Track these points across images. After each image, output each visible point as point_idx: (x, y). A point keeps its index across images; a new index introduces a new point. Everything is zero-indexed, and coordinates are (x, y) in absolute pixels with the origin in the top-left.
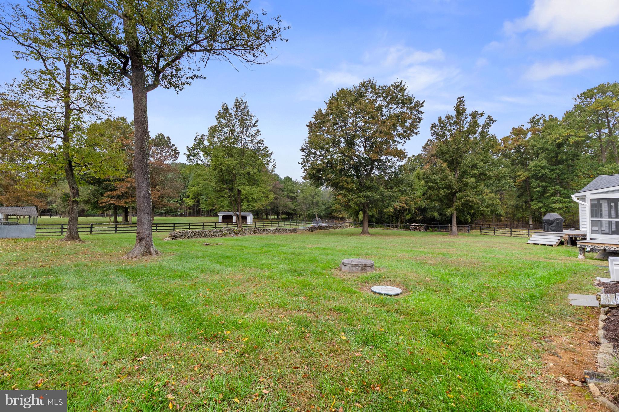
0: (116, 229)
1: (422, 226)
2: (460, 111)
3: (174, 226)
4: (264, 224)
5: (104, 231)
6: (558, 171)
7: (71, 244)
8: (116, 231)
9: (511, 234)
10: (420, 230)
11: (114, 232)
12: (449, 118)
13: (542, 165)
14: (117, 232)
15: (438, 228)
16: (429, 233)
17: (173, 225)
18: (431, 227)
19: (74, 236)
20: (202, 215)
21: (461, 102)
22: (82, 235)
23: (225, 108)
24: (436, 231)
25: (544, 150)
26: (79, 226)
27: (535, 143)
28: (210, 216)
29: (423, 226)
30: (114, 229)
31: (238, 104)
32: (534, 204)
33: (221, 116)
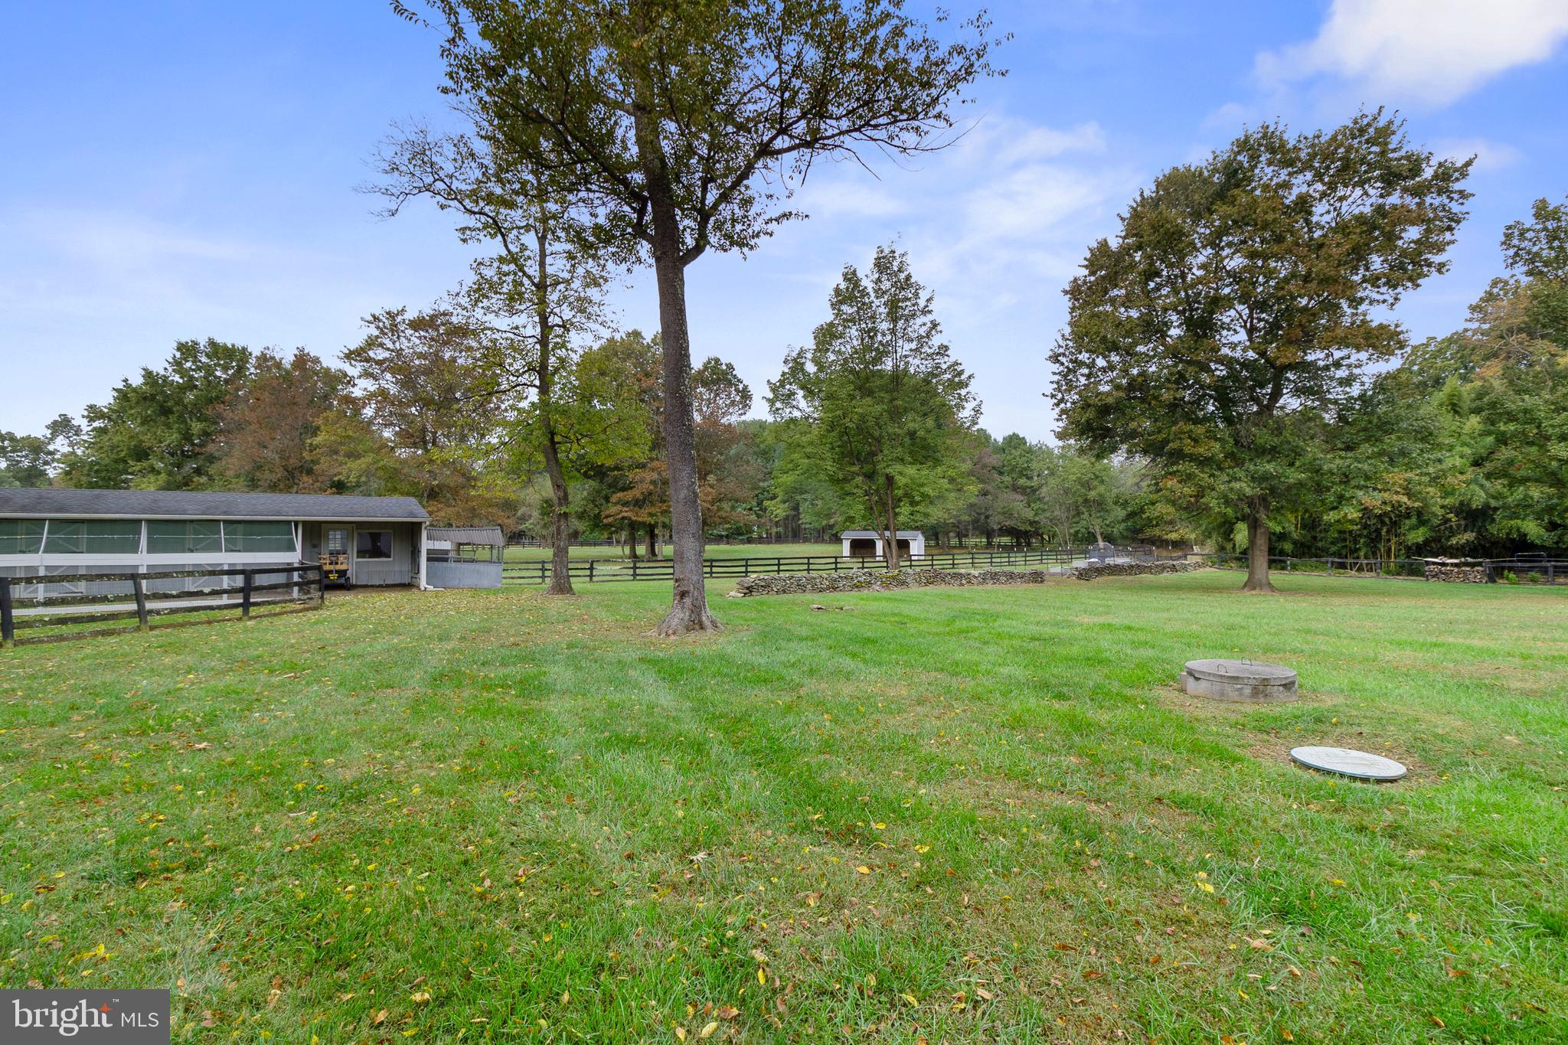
0: (635, 572)
1: (1473, 565)
3: (746, 566)
4: (953, 559)
5: (614, 575)
7: (558, 604)
8: (635, 575)
10: (1466, 580)
11: (632, 577)
14: (638, 577)
16: (1504, 588)
17: (744, 563)
18: (1511, 569)
19: (562, 587)
20: (806, 540)
22: (577, 584)
23: (851, 277)
26: (571, 566)
28: (823, 541)
29: (1479, 564)
30: (631, 572)
31: (884, 263)
33: (841, 298)
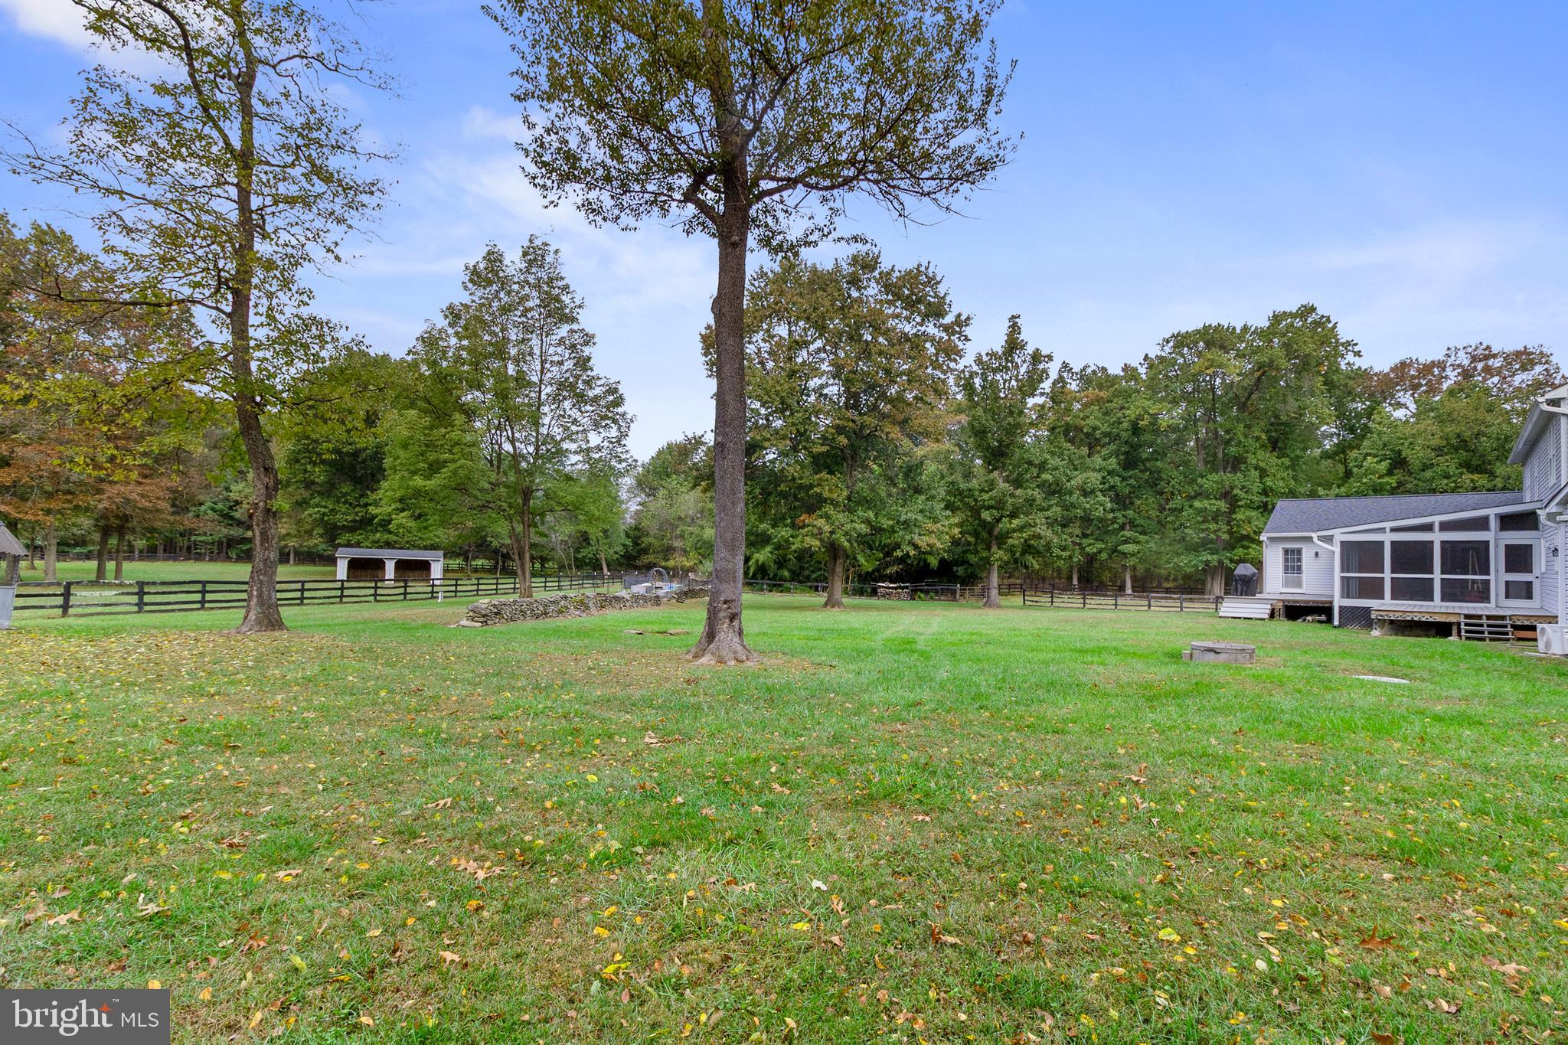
0: (141, 599)
1: (903, 588)
2: (1013, 344)
5: (106, 605)
6: (1133, 482)
8: (141, 604)
9: (1084, 603)
10: (899, 598)
11: (136, 608)
12: (992, 355)
13: (1111, 468)
14: (147, 608)
15: (936, 592)
16: (917, 603)
18: (922, 591)
21: (1014, 328)
23: (494, 258)
24: (932, 598)
25: (1113, 438)
27: (1099, 424)
29: (907, 587)
30: (135, 599)
31: (535, 255)
32: (1090, 545)
33: (476, 277)
